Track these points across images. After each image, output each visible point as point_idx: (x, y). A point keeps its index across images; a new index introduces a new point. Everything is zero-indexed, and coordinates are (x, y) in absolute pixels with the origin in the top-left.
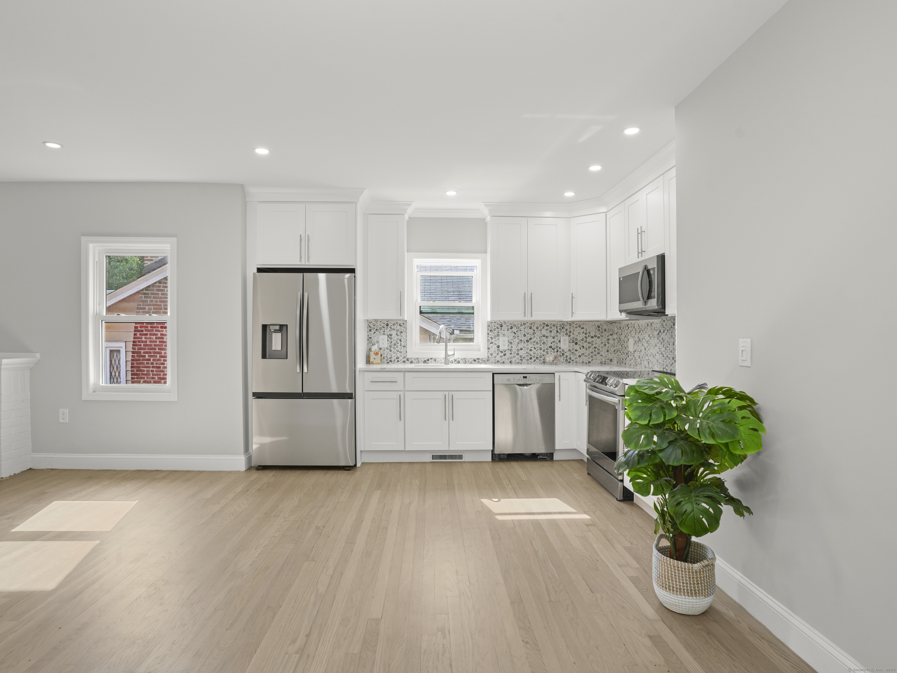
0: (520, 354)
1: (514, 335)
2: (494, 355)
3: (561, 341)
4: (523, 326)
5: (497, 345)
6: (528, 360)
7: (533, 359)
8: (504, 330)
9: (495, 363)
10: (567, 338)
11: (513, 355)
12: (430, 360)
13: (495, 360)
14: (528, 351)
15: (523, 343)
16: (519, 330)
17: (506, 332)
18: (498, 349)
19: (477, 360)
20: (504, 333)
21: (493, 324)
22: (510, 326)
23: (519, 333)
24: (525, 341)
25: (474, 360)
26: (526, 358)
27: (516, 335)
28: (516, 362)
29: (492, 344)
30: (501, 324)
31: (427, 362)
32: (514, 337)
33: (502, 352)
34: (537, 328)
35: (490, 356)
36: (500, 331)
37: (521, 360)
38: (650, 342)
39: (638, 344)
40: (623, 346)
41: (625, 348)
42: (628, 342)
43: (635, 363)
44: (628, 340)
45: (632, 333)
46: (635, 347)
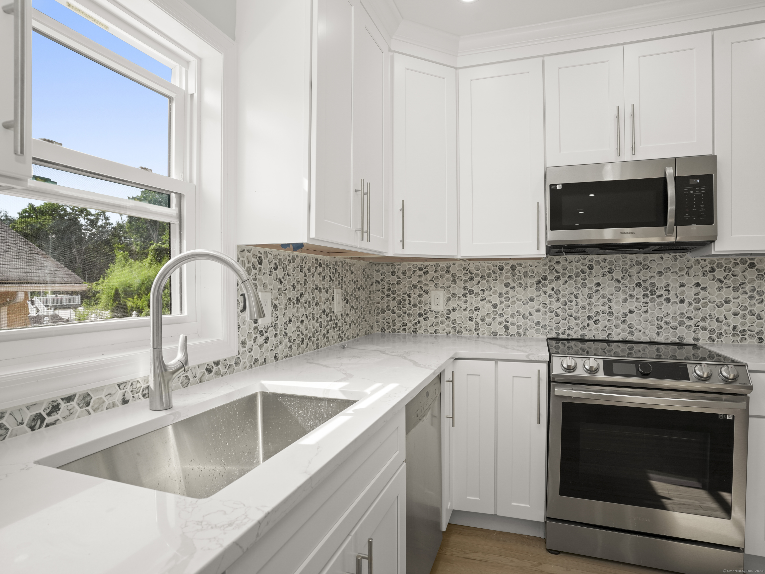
1: (278, 285)
2: (249, 343)
3: (335, 299)
6: (299, 346)
7: (306, 341)
8: (264, 274)
9: (251, 366)
10: (340, 291)
11: (279, 337)
12: (63, 405)
13: (249, 359)
14: (299, 324)
15: (292, 304)
16: (286, 272)
17: (266, 279)
18: (256, 325)
19: (215, 369)
20: (264, 282)
21: (246, 254)
22: (274, 262)
23: (286, 282)
24: (295, 301)
25: (207, 369)
26: (297, 342)
27: (282, 286)
28: (283, 356)
30: (260, 257)
31: (48, 420)
32: (280, 292)
33: (261, 332)
35: (242, 350)
36: (258, 277)
37: (291, 347)
38: (510, 296)
39: (463, 299)
40: (407, 302)
41: (415, 306)
42: (425, 296)
43: (454, 328)
44: (426, 292)
45: (440, 282)
46: (453, 304)
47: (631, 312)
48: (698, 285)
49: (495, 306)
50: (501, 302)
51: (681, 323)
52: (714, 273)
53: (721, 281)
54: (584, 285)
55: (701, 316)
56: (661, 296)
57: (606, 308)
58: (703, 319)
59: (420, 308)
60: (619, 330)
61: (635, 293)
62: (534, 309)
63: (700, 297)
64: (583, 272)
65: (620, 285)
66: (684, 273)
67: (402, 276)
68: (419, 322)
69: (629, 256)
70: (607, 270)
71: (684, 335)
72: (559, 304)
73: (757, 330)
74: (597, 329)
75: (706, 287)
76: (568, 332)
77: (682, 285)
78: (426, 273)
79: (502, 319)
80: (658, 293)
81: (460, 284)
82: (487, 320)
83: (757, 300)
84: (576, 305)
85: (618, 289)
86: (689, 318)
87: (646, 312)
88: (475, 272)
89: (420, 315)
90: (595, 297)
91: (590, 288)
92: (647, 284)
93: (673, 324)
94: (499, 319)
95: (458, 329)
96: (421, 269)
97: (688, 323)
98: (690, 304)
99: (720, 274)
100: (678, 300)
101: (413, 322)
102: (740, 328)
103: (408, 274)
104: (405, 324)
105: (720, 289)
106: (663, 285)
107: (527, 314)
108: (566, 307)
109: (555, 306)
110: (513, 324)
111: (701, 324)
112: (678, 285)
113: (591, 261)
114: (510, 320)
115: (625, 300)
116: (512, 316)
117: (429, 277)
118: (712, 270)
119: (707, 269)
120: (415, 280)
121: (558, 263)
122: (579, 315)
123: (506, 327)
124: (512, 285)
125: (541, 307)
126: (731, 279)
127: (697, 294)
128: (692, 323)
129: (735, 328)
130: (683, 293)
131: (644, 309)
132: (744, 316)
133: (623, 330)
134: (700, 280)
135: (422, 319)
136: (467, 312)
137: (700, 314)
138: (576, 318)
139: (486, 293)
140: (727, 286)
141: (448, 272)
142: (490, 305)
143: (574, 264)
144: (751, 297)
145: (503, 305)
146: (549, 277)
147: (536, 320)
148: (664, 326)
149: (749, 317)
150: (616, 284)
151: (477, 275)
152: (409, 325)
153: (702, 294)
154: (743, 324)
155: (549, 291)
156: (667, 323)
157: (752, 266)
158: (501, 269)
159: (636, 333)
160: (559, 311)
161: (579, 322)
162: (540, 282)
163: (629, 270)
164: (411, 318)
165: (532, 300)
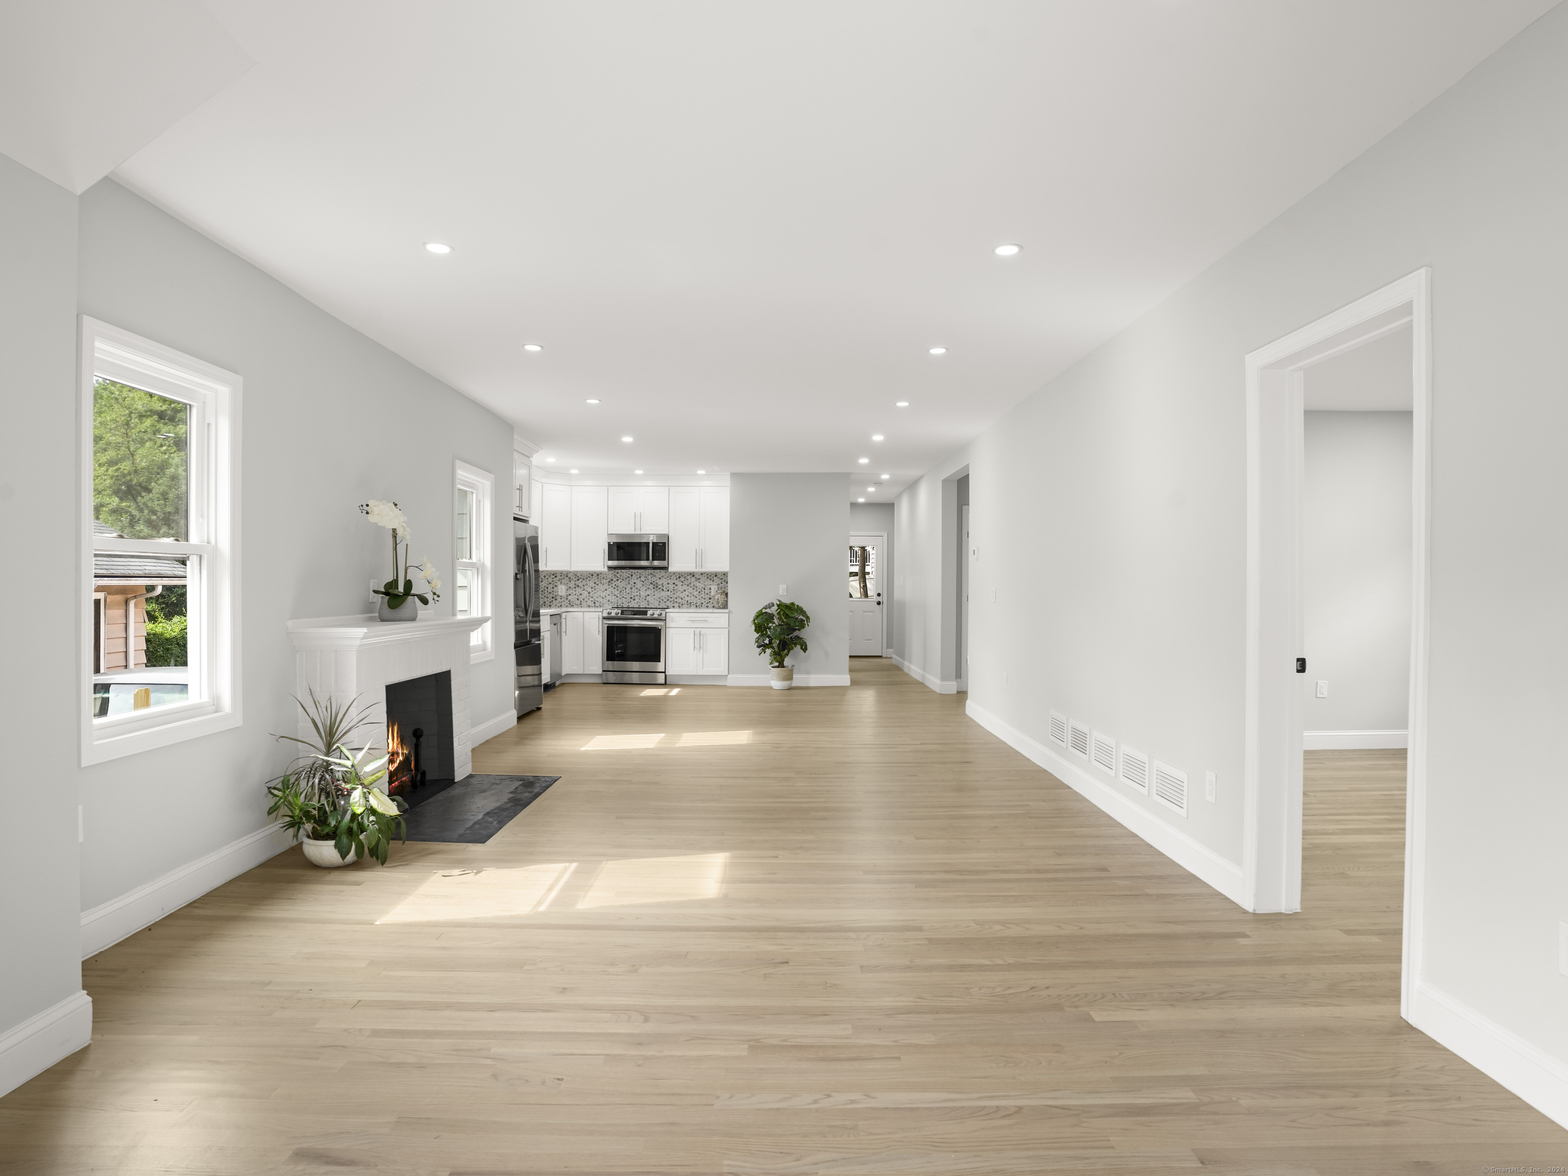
38: (596, 588)
39: (574, 589)
40: (546, 591)
41: (550, 593)
42: (555, 588)
43: (570, 604)
44: (556, 586)
45: (563, 581)
46: (569, 592)
47: (648, 595)
48: (674, 583)
49: (589, 593)
50: (592, 591)
51: (668, 600)
53: (683, 582)
54: (629, 583)
55: (676, 597)
56: (660, 588)
57: (638, 594)
58: (676, 598)
59: (553, 594)
60: (643, 603)
61: (649, 587)
63: (675, 588)
64: (628, 577)
66: (669, 578)
67: (544, 578)
68: (552, 601)
69: (647, 571)
70: (638, 576)
71: (669, 605)
72: (618, 592)
73: (695, 602)
74: (634, 603)
76: (622, 605)
77: (668, 584)
78: (556, 577)
79: (593, 599)
80: (659, 587)
81: (573, 582)
82: (586, 600)
85: (643, 585)
86: (671, 598)
87: (654, 595)
88: (580, 576)
89: (553, 598)
90: (634, 588)
91: (631, 585)
92: (655, 583)
93: (665, 600)
94: (591, 599)
95: (572, 604)
96: (553, 575)
97: (670, 600)
98: (671, 592)
99: (682, 579)
100: (667, 590)
101: (549, 601)
102: (689, 602)
103: (547, 577)
104: (545, 603)
105: (682, 585)
106: (661, 583)
107: (604, 597)
108: (621, 593)
109: (616, 593)
110: (598, 601)
111: (675, 600)
112: (667, 583)
113: (632, 572)
114: (596, 599)
115: (646, 590)
116: (597, 598)
117: (557, 578)
118: (679, 578)
119: (678, 577)
120: (550, 580)
121: (618, 573)
122: (626, 597)
123: (594, 603)
124: (597, 583)
125: (610, 593)
127: (674, 588)
128: (672, 600)
129: (687, 601)
130: (668, 587)
131: (653, 594)
132: (691, 596)
133: (645, 603)
134: (675, 582)
135: (554, 600)
136: (576, 596)
137: (675, 596)
138: (626, 598)
139: (585, 586)
141: (567, 576)
143: (625, 573)
144: (693, 589)
145: (593, 593)
146: (614, 580)
147: (608, 599)
148: (661, 601)
149: (692, 597)
150: (642, 583)
151: (581, 578)
152: (547, 603)
153: (676, 587)
154: (691, 600)
155: (614, 586)
156: (663, 600)
157: (693, 576)
158: (592, 575)
159: (650, 605)
160: (618, 595)
161: (627, 600)
162: (610, 582)
164: (548, 599)
165: (606, 590)
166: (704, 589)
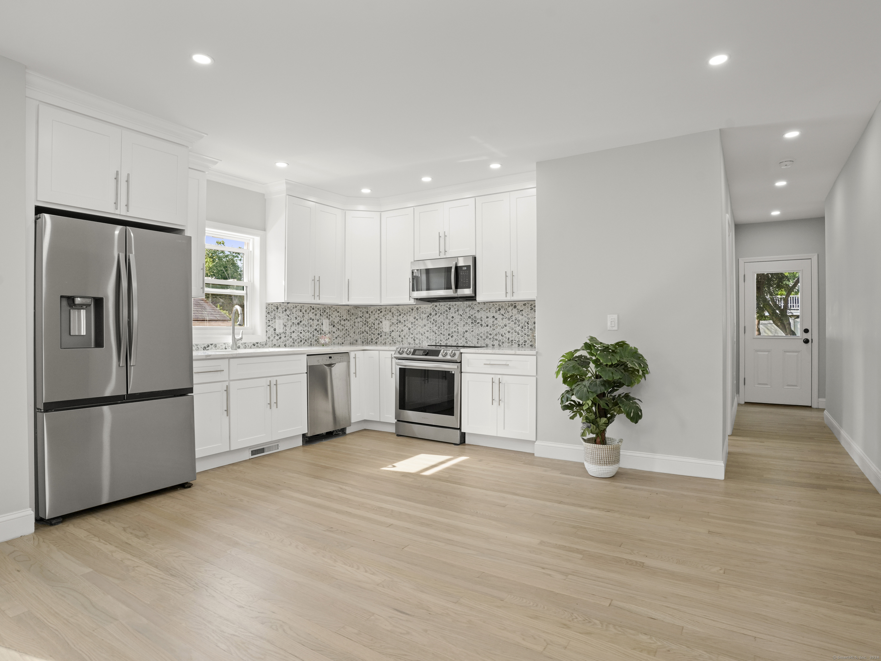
0: (293, 337)
1: (287, 317)
2: (272, 338)
3: (324, 324)
4: (295, 308)
5: (274, 328)
6: (299, 343)
7: (303, 341)
8: (279, 313)
9: (272, 347)
10: (327, 321)
11: (287, 338)
12: (210, 346)
13: (272, 344)
14: (299, 333)
15: (295, 325)
16: (292, 312)
17: (281, 315)
18: (275, 332)
19: (256, 345)
20: (279, 316)
21: (271, 305)
22: (285, 308)
23: (291, 316)
24: (296, 324)
25: (253, 344)
26: (297, 341)
27: (289, 318)
28: (289, 345)
29: (270, 327)
30: (277, 307)
31: (207, 349)
32: (288, 320)
33: (277, 335)
34: (306, 311)
35: (268, 340)
36: (276, 314)
37: (294, 342)
38: (416, 323)
39: (397, 325)
40: (373, 328)
41: (376, 329)
42: (380, 324)
43: (393, 341)
44: (381, 322)
45: (387, 316)
46: (392, 328)
47: (466, 331)
48: (494, 317)
49: (409, 329)
50: (412, 327)
51: (487, 337)
52: (500, 311)
54: (447, 318)
55: (495, 333)
56: (478, 323)
57: (456, 330)
58: (496, 335)
59: (379, 330)
60: (461, 341)
61: (468, 322)
62: (426, 331)
63: (495, 323)
64: (447, 311)
65: (462, 317)
66: (488, 311)
67: (371, 314)
68: (378, 338)
69: (465, 302)
70: (456, 310)
71: (488, 343)
72: (437, 328)
73: (517, 340)
74: (452, 340)
75: (497, 318)
76: (440, 342)
77: (487, 317)
78: (381, 312)
79: (412, 336)
80: (478, 322)
81: (395, 317)
82: (407, 336)
83: (517, 324)
84: (444, 328)
85: (461, 320)
86: (490, 334)
87: (472, 331)
88: (401, 311)
89: (379, 334)
90: (451, 324)
91: (449, 319)
92: (473, 317)
93: (484, 337)
94: (411, 336)
95: (394, 341)
96: (379, 310)
97: (490, 337)
98: (491, 327)
99: (502, 311)
100: (486, 325)
101: (376, 338)
102: (510, 339)
103: (374, 313)
104: (372, 339)
105: (502, 319)
106: (480, 317)
107: (423, 333)
108: (439, 329)
109: (435, 328)
110: (417, 338)
111: (495, 337)
112: (486, 317)
113: (450, 305)
114: (416, 336)
115: (464, 325)
116: (417, 334)
117: (382, 314)
118: (499, 310)
119: (497, 309)
120: (376, 316)
121: (436, 306)
122: (445, 333)
123: (414, 340)
124: (417, 318)
125: (429, 329)
126: (507, 314)
127: (493, 322)
128: (491, 337)
129: (509, 339)
130: (487, 321)
131: (472, 330)
132: (512, 333)
133: (463, 341)
134: (495, 315)
135: (379, 336)
136: (398, 332)
137: (495, 332)
138: (444, 335)
139: (405, 322)
140: (505, 317)
141: (390, 311)
142: (407, 329)
143: (443, 306)
144: (515, 323)
145: (413, 329)
146: (432, 314)
147: (427, 336)
148: (480, 339)
149: (514, 333)
151: (402, 313)
152: (374, 339)
153: (496, 322)
154: (512, 337)
155: (432, 321)
156: (481, 337)
157: (515, 307)
158: (412, 310)
159: (468, 342)
160: (437, 331)
161: (445, 337)
162: (428, 316)
163: (466, 310)
164: (375, 336)
165: (425, 326)
166: (528, 323)
